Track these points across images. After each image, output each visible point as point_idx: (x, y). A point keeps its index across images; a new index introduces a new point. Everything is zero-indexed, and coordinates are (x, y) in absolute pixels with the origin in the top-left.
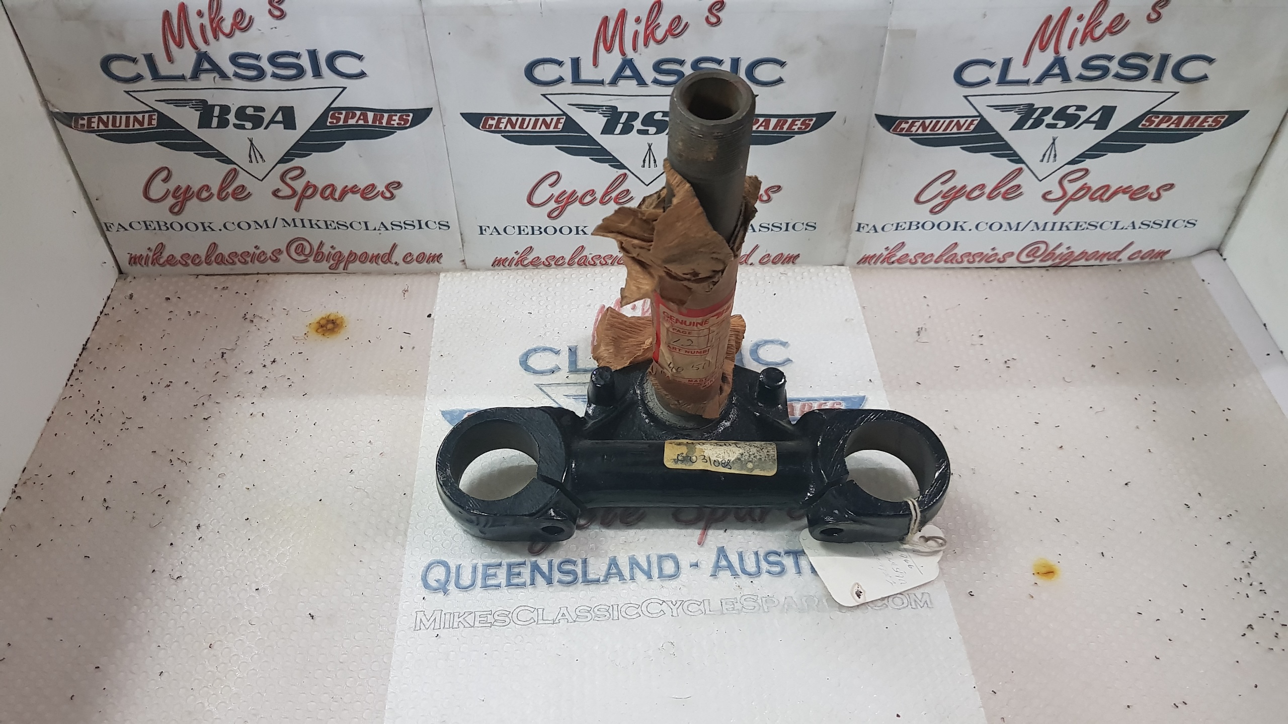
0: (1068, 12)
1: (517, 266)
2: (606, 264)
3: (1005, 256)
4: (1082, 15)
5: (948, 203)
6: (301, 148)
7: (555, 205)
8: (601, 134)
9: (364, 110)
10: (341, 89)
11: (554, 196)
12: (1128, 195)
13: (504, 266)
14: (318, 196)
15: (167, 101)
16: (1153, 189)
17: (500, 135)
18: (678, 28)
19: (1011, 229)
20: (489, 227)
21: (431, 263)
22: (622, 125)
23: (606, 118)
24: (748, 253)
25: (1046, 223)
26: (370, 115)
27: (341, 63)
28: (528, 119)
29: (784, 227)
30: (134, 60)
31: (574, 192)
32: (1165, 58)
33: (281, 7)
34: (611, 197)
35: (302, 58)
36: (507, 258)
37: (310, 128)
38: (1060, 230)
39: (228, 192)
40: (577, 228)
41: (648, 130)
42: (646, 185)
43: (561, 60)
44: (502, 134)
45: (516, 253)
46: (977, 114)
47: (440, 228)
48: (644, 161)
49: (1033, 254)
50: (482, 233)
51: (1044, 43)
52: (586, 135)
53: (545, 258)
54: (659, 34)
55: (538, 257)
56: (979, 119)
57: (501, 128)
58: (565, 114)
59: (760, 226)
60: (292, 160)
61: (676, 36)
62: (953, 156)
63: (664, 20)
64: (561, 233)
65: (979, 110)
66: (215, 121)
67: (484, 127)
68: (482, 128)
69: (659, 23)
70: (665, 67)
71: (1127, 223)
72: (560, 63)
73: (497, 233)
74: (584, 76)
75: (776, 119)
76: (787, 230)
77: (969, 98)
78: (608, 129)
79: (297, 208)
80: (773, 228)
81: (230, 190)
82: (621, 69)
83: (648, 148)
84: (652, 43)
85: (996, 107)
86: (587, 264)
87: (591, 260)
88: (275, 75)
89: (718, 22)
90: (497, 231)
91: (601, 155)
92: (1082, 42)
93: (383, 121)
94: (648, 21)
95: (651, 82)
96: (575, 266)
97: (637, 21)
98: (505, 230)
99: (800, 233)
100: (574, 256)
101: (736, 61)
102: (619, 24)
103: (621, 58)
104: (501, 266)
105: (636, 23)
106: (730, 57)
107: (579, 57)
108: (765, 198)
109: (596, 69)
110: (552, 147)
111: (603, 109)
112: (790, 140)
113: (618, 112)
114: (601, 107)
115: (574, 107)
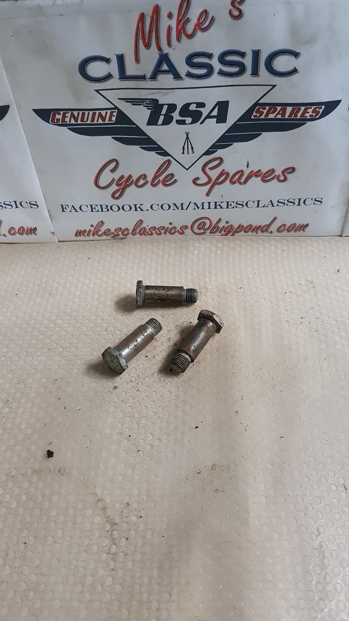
1: (94, 236)
2: (160, 234)
7: (117, 188)
8: (147, 125)
11: (115, 180)
13: (84, 236)
18: (206, 21)
20: (68, 206)
21: (30, 235)
22: (163, 116)
24: (268, 224)
28: (87, 113)
29: (297, 202)
31: (130, 177)
34: (160, 180)
36: (85, 230)
40: (135, 205)
41: (186, 120)
42: (186, 169)
43: (108, 57)
44: (68, 127)
45: (92, 226)
47: (31, 207)
48: (184, 148)
50: (63, 211)
52: (135, 126)
53: (114, 230)
55: (109, 229)
57: (67, 122)
58: (116, 108)
59: (278, 201)
61: (204, 30)
63: (193, 15)
64: (124, 210)
67: (53, 121)
68: (51, 122)
69: (188, 18)
70: (197, 60)
72: (107, 61)
73: (75, 211)
74: (129, 72)
75: (292, 108)
76: (299, 205)
78: (152, 121)
80: (289, 204)
82: (159, 64)
83: (186, 136)
84: (184, 37)
86: (146, 234)
87: (149, 231)
89: (240, 15)
90: (75, 209)
91: (148, 144)
94: (179, 16)
95: (185, 75)
96: (138, 235)
97: (170, 16)
98: (80, 208)
99: (310, 207)
100: (135, 228)
101: (256, 54)
102: (154, 20)
103: (158, 54)
104: (82, 236)
105: (169, 18)
106: (252, 49)
107: (123, 54)
108: (282, 178)
109: (139, 66)
110: (109, 138)
111: (147, 102)
112: (302, 126)
113: (159, 104)
114: (145, 101)
115: (123, 101)
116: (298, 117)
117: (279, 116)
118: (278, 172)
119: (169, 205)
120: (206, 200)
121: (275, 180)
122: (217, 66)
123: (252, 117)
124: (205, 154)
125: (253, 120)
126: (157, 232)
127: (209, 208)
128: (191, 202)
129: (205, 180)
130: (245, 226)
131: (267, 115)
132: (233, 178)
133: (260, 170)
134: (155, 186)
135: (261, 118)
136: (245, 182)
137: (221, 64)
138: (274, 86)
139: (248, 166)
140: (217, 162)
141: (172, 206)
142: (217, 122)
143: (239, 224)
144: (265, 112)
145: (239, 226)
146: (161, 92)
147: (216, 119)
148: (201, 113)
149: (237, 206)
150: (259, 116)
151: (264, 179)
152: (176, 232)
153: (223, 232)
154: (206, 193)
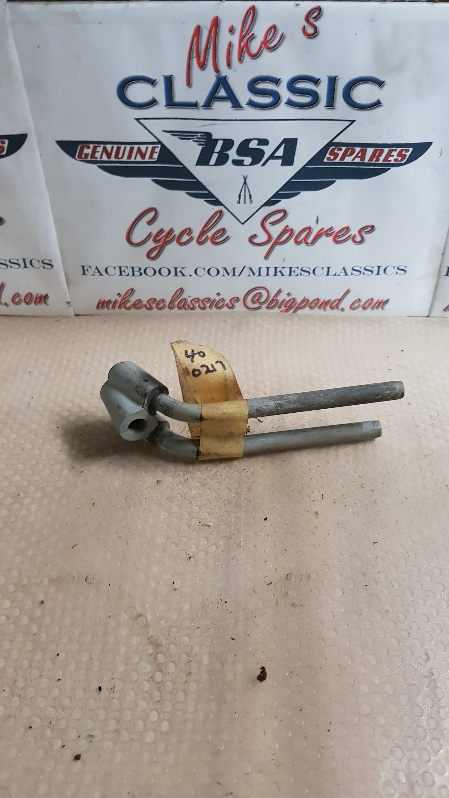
1: (120, 309)
2: (204, 308)
7: (154, 245)
8: (196, 165)
11: (152, 235)
13: (108, 308)
17: (95, 166)
18: (274, 38)
20: (90, 267)
21: (39, 305)
22: (217, 155)
23: (201, 147)
24: (339, 297)
28: (123, 147)
29: (375, 270)
31: (171, 231)
34: (207, 236)
36: (110, 300)
40: (176, 269)
41: (243, 161)
42: (241, 223)
43: (154, 78)
44: (99, 165)
45: (119, 294)
48: (240, 196)
50: (84, 274)
52: (181, 166)
53: (147, 301)
55: (140, 300)
57: (97, 158)
58: (159, 142)
59: (353, 269)
61: (272, 49)
63: (259, 31)
64: (161, 274)
67: (80, 157)
68: (78, 157)
69: (253, 34)
70: (261, 86)
72: (153, 82)
73: (99, 274)
74: (179, 97)
75: (373, 150)
76: (378, 274)
78: (203, 160)
80: (366, 272)
82: (216, 89)
83: (244, 181)
84: (247, 57)
86: (187, 307)
87: (190, 304)
89: (315, 33)
90: (99, 272)
91: (196, 189)
94: (242, 31)
95: (246, 103)
96: (176, 309)
97: (232, 32)
98: (106, 270)
99: (392, 276)
100: (173, 299)
101: (333, 81)
102: (212, 36)
103: (215, 76)
104: (106, 309)
105: (231, 33)
106: (328, 75)
107: (172, 75)
108: (358, 239)
109: (190, 90)
110: (147, 181)
111: (198, 136)
112: (385, 173)
113: (213, 139)
114: (196, 135)
115: (169, 134)
116: (381, 161)
117: (358, 160)
118: (354, 231)
119: (217, 269)
120: (264, 264)
121: (350, 241)
122: (285, 94)
123: (325, 160)
124: (266, 204)
125: (326, 164)
126: (200, 304)
127: (268, 275)
128: (245, 266)
129: (264, 238)
130: (311, 300)
131: (343, 157)
132: (298, 237)
133: (331, 228)
134: (202, 243)
135: (335, 161)
136: (313, 242)
137: (290, 92)
138: (353, 121)
139: (317, 221)
140: (280, 215)
141: (222, 271)
142: (283, 164)
143: (304, 297)
144: (341, 153)
145: (304, 300)
146: (216, 124)
147: (280, 161)
148: (262, 153)
149: (303, 273)
150: (333, 159)
151: (336, 239)
152: (225, 306)
153: (283, 308)
154: (264, 255)
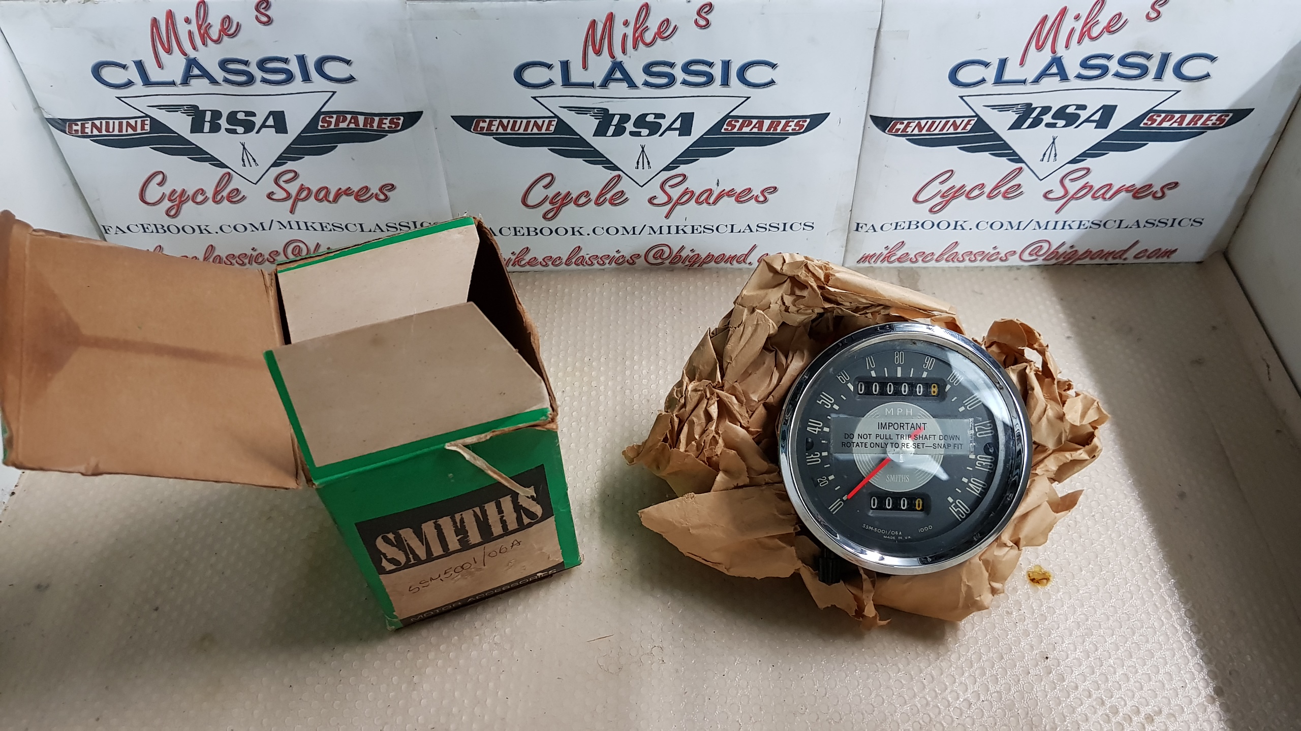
0: (1064, 12)
1: (514, 266)
2: (604, 264)
3: (1007, 255)
4: (1079, 14)
5: (948, 202)
6: (293, 152)
7: (550, 207)
8: (594, 136)
9: (355, 114)
10: (332, 93)
11: (548, 198)
12: (1132, 193)
14: (312, 198)
15: (159, 107)
16: (1157, 188)
17: (491, 137)
18: (667, 30)
19: (1012, 228)
22: (614, 127)
23: (598, 121)
24: (746, 253)
25: (1048, 222)
26: (361, 119)
27: (331, 68)
28: (519, 121)
29: (781, 227)
30: (124, 67)
31: (569, 193)
32: (1165, 57)
33: (268, 13)
34: (606, 198)
35: (291, 63)
37: (302, 132)
38: (1063, 228)
39: (222, 196)
40: (573, 228)
41: (641, 132)
42: (640, 186)
43: (550, 63)
44: (494, 137)
45: (513, 253)
46: (974, 114)
48: (638, 163)
49: (1036, 253)
51: (1040, 43)
52: (578, 137)
53: (542, 259)
54: (648, 37)
55: (535, 258)
56: (976, 119)
57: (493, 130)
58: (556, 116)
59: (757, 226)
60: (285, 163)
61: (665, 39)
62: (951, 155)
63: (653, 24)
64: (557, 233)
65: (975, 110)
66: (207, 126)
67: (476, 129)
68: (474, 130)
69: (647, 27)
70: (655, 69)
71: (1129, 221)
72: (549, 67)
74: (574, 79)
75: (770, 121)
76: (784, 230)
77: (964, 98)
78: (600, 131)
79: (292, 211)
80: (771, 228)
81: (225, 193)
82: (611, 72)
83: (641, 149)
84: (641, 45)
85: (993, 107)
86: (585, 264)
87: (588, 261)
88: (264, 81)
89: (707, 25)
91: (594, 157)
92: (1079, 42)
93: (374, 125)
94: (636, 23)
95: (642, 84)
96: (573, 266)
97: (626, 24)
98: (500, 231)
99: (799, 233)
100: (570, 256)
101: (726, 65)
102: (607, 27)
103: (611, 61)
105: (625, 26)
106: (721, 59)
107: (568, 60)
108: (761, 199)
109: (585, 72)
110: (545, 149)
111: (594, 111)
112: (784, 141)
113: (610, 114)
114: (592, 110)
115: (566, 109)
116: (778, 131)
117: (755, 130)
118: (756, 192)
119: (617, 229)
120: (666, 223)
121: (753, 201)
122: (680, 75)
123: (723, 131)
124: (664, 170)
125: (724, 133)
126: (599, 262)
127: (669, 233)
128: (645, 226)
129: (665, 199)
130: (716, 255)
131: (741, 128)
132: (699, 198)
133: (733, 190)
134: (600, 205)
135: (733, 131)
136: (715, 203)
137: (685, 73)
138: (748, 98)
139: (717, 183)
140: (680, 179)
141: (621, 230)
142: (679, 136)
143: (709, 252)
144: (738, 125)
145: (709, 255)
146: (612, 101)
147: (678, 132)
148: (660, 125)
149: (705, 230)
150: (731, 130)
151: (738, 199)
152: (625, 262)
153: (687, 263)
154: (665, 215)
